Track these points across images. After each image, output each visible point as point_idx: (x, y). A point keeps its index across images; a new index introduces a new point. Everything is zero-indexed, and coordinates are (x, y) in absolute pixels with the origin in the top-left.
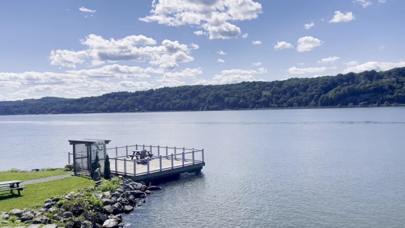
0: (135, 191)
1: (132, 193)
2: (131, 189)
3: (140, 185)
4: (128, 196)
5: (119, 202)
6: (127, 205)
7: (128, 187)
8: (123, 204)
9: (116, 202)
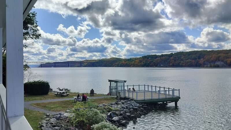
0: (135, 107)
1: (132, 108)
2: (133, 106)
3: (138, 105)
4: (130, 109)
5: (124, 111)
6: (128, 113)
7: (131, 105)
8: (126, 112)
9: (122, 111)
